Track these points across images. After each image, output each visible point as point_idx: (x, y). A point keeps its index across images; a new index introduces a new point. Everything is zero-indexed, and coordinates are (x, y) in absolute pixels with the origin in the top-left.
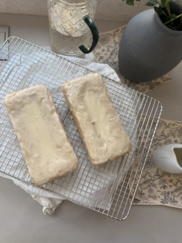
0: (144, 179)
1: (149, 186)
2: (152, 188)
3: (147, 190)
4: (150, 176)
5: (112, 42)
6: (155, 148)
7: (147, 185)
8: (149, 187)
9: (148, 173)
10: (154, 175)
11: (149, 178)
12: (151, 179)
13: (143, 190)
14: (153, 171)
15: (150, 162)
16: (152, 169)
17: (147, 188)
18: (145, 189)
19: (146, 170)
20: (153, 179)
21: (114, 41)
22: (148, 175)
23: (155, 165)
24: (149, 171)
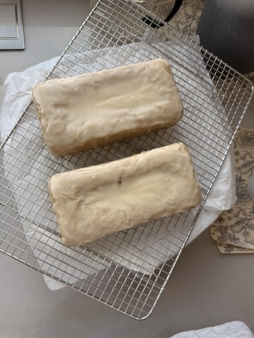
0: (236, 218)
1: (243, 227)
2: (248, 230)
3: (242, 233)
4: (244, 214)
5: (183, 15)
6: (251, 175)
7: (241, 226)
8: (244, 230)
9: (242, 210)
10: (250, 212)
11: (244, 217)
12: (246, 218)
13: (235, 234)
14: (248, 207)
15: (244, 194)
16: (247, 204)
17: (241, 230)
18: (238, 232)
19: (239, 206)
20: (249, 217)
21: (186, 14)
22: (241, 212)
23: (250, 199)
24: (243, 208)
